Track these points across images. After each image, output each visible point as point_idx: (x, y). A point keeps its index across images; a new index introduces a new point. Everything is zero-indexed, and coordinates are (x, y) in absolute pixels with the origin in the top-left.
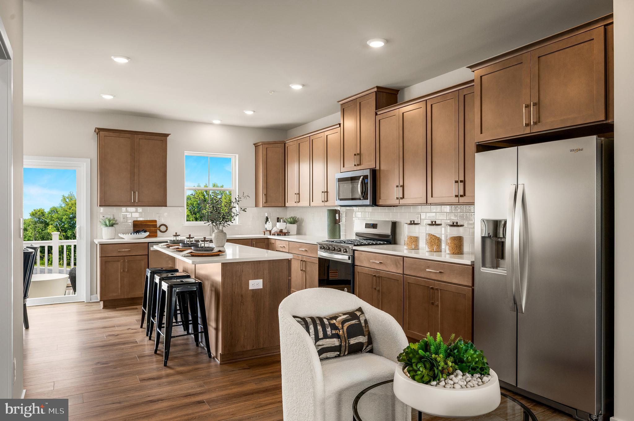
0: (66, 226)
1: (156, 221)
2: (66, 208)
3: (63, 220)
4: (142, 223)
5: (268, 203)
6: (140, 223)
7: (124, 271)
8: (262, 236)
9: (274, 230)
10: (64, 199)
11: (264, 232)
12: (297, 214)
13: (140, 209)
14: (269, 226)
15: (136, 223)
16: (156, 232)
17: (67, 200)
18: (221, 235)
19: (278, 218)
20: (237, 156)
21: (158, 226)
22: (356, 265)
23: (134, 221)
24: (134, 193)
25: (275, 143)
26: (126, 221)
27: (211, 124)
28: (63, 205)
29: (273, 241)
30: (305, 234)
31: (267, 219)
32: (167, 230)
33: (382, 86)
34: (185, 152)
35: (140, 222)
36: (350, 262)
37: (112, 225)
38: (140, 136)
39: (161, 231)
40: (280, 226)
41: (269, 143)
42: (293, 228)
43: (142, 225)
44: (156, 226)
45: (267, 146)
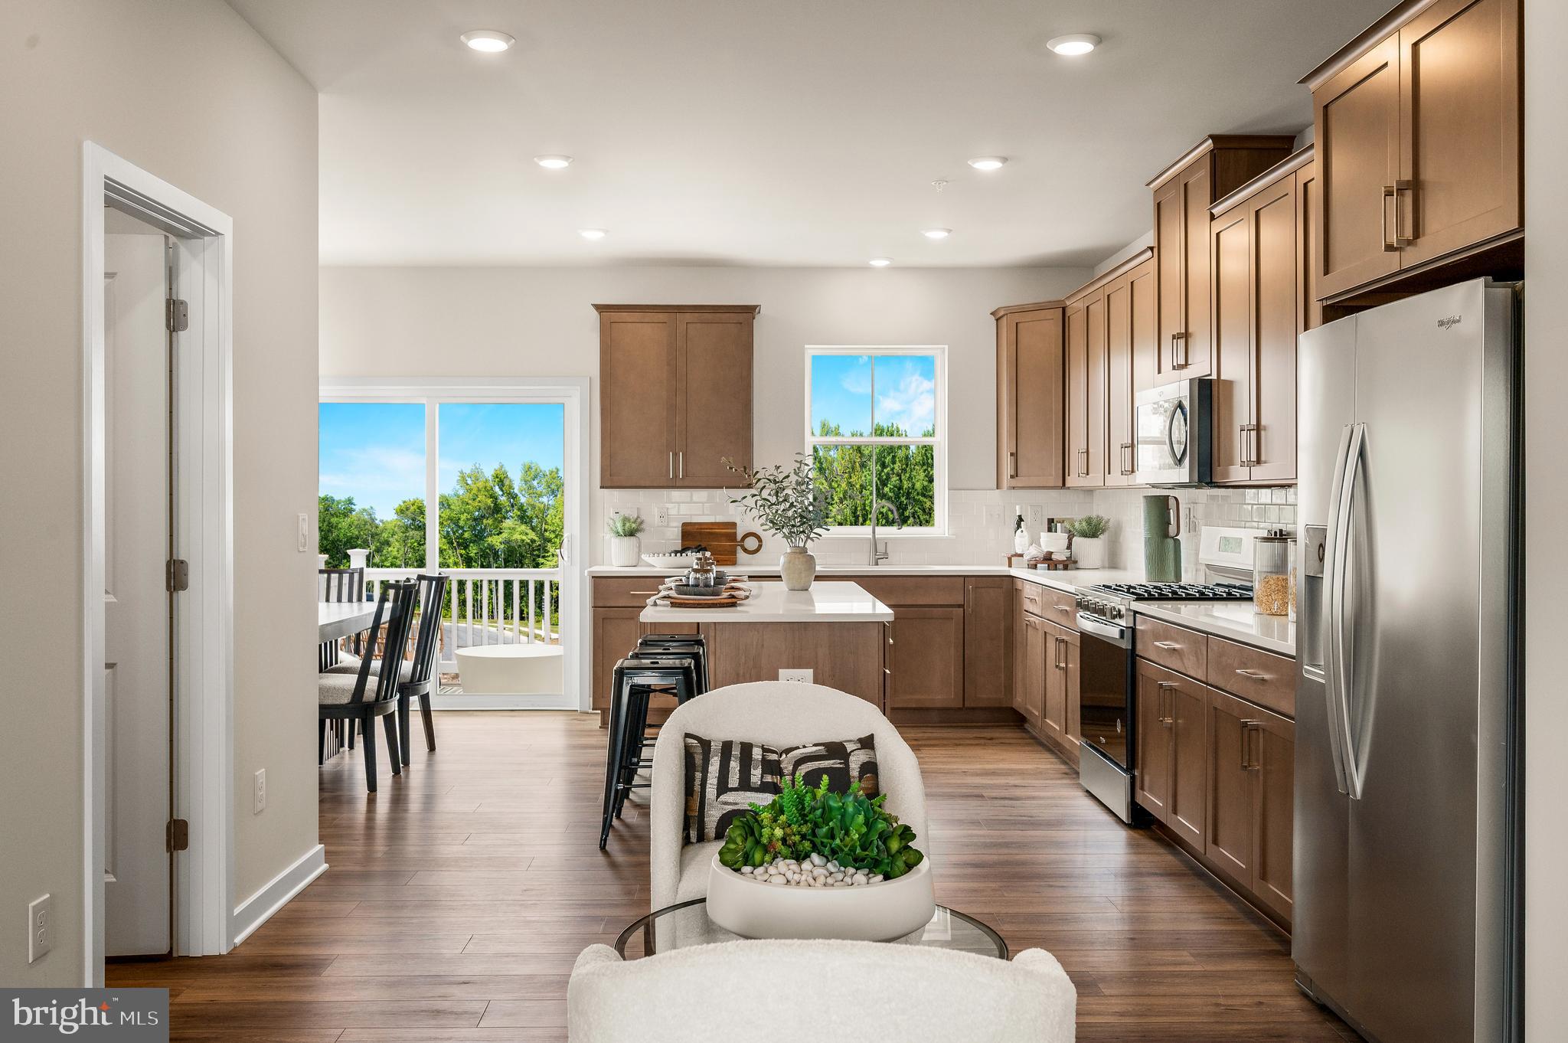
0: (466, 535)
1: (734, 525)
2: (467, 497)
3: (461, 523)
4: (701, 529)
5: (1020, 479)
6: (698, 529)
8: (1002, 569)
9: (1032, 552)
10: (463, 479)
11: (1010, 559)
12: (1099, 509)
13: (701, 495)
14: (1021, 542)
15: (689, 528)
16: (734, 553)
17: (469, 482)
19: (1051, 521)
20: (947, 347)
21: (739, 537)
22: (1138, 655)
23: (684, 524)
24: (676, 455)
25: (1039, 308)
26: (666, 524)
28: (461, 492)
29: (1021, 586)
31: (1020, 519)
32: (760, 546)
33: (1226, 133)
34: (806, 346)
35: (697, 527)
37: (631, 533)
38: (688, 317)
39: (745, 550)
40: (1050, 542)
41: (1022, 310)
42: (1095, 548)
43: (701, 533)
44: (732, 537)
45: (1017, 318)
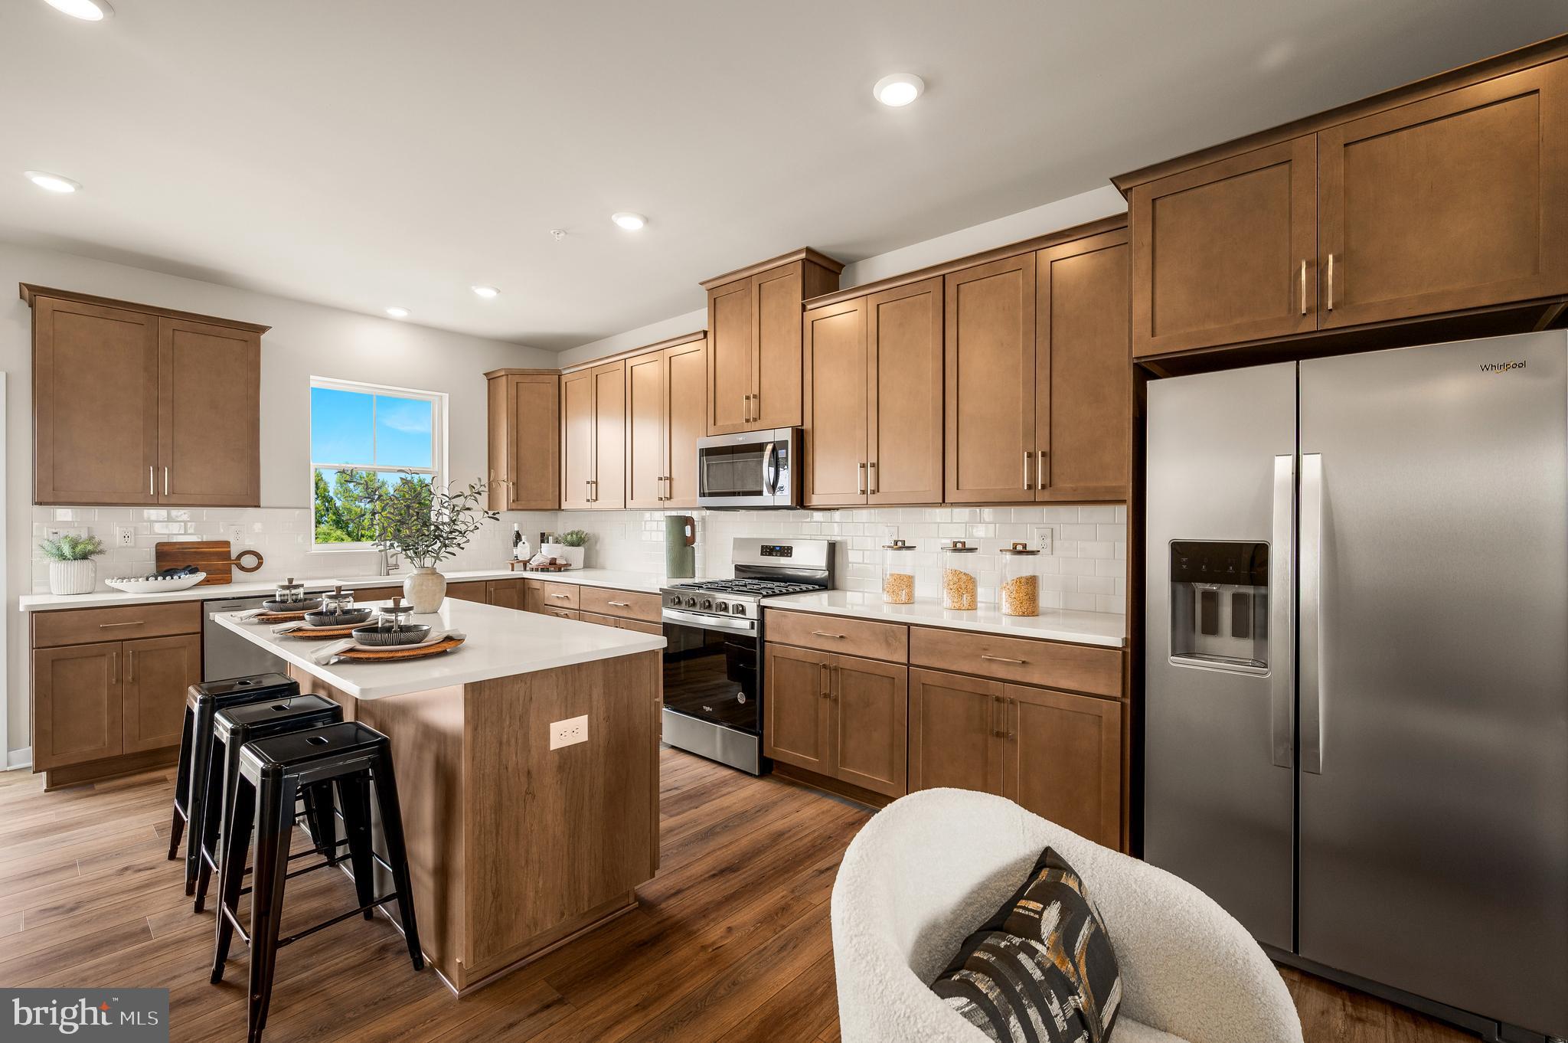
1: (227, 544)
4: (183, 548)
5: (521, 501)
6: (178, 549)
7: (120, 681)
8: (505, 573)
9: (536, 561)
11: (513, 565)
12: (584, 526)
13: (182, 514)
14: (523, 551)
15: (166, 548)
16: (229, 572)
18: (431, 581)
19: (543, 535)
20: (446, 396)
21: (234, 556)
22: (766, 641)
23: (158, 545)
24: (157, 469)
25: (538, 373)
26: (132, 544)
27: (383, 319)
29: (536, 585)
30: (603, 568)
31: (518, 536)
32: (260, 565)
34: (311, 377)
35: (177, 546)
36: (754, 633)
37: (82, 557)
38: (175, 323)
39: (243, 569)
40: (548, 551)
41: (523, 373)
42: (577, 554)
43: (184, 553)
44: (227, 555)
45: (517, 378)
